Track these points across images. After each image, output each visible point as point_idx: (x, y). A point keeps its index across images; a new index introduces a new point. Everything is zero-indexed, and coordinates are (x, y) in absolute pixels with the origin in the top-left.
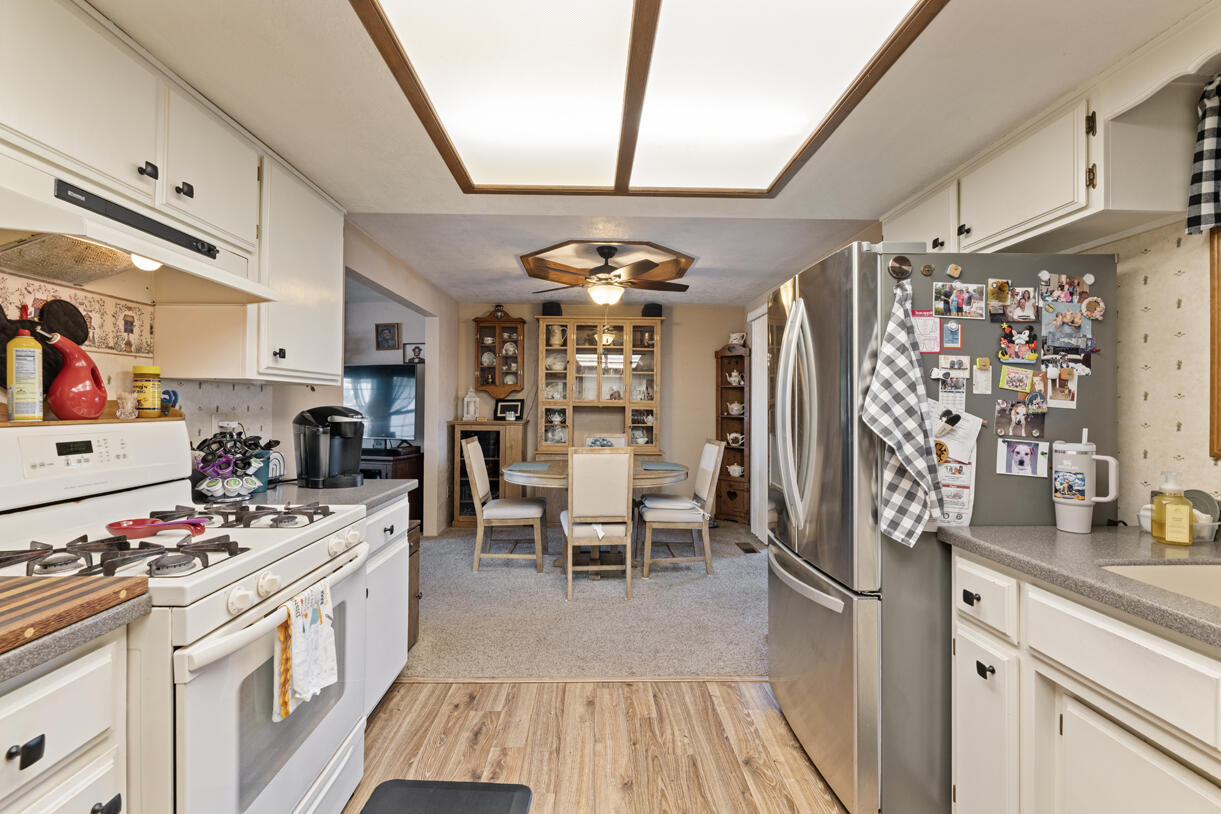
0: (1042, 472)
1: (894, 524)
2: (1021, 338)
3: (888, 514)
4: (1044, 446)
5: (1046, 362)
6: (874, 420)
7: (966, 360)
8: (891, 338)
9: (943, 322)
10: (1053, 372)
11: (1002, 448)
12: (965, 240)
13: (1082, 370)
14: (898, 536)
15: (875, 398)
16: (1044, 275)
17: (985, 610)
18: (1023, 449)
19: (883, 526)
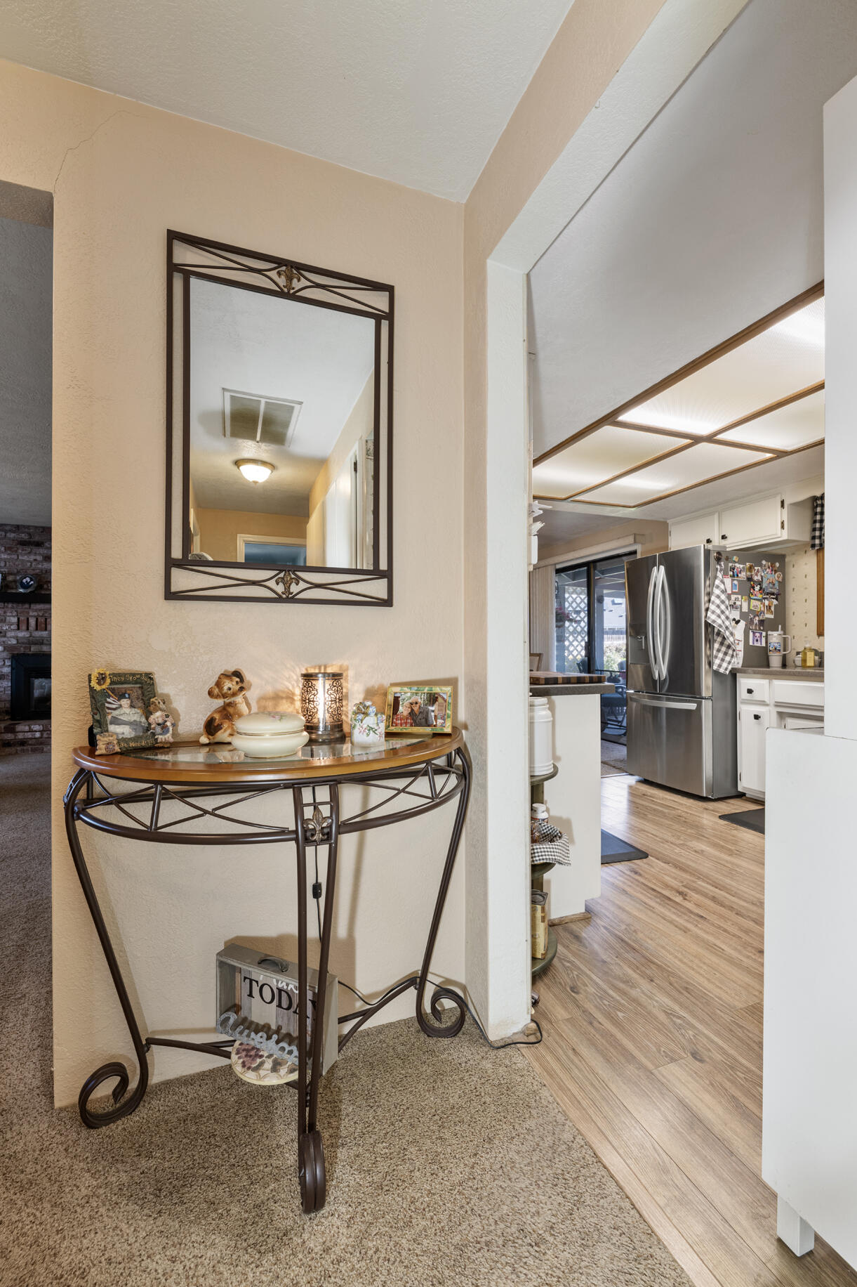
0: (764, 645)
1: (720, 666)
2: (757, 588)
3: (717, 662)
4: (764, 634)
5: (765, 598)
6: (714, 621)
7: (740, 597)
8: (718, 587)
9: (733, 580)
10: (767, 603)
11: (751, 634)
12: (724, 542)
13: (775, 602)
14: (722, 670)
15: (713, 612)
16: (764, 562)
17: (756, 696)
18: (758, 635)
19: (715, 667)
